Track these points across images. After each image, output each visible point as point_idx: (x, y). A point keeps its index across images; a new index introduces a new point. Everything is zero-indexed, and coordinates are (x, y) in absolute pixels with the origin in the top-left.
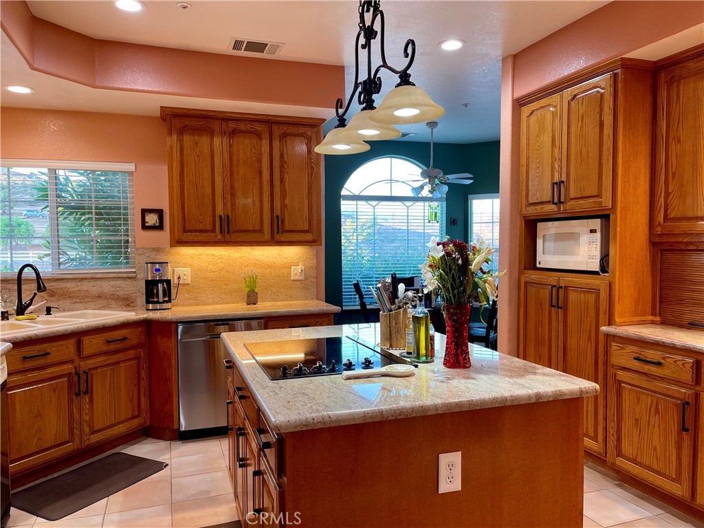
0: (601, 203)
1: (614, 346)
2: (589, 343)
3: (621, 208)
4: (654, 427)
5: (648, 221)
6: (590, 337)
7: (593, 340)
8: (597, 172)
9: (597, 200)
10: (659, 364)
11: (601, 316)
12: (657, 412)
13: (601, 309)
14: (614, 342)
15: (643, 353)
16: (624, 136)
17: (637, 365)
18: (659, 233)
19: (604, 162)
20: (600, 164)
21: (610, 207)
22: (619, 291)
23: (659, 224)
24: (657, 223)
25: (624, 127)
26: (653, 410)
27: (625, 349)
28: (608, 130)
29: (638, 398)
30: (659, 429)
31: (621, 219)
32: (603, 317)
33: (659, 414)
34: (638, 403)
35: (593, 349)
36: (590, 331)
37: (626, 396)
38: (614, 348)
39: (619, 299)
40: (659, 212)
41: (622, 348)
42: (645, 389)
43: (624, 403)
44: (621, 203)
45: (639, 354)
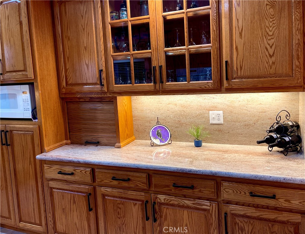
0: (27, 75)
1: (46, 167)
2: (31, 165)
3: (40, 78)
4: (74, 211)
5: (57, 86)
6: (30, 161)
7: (33, 163)
8: (22, 55)
9: (24, 73)
10: (72, 174)
11: (36, 148)
12: (74, 202)
13: (35, 144)
14: (45, 164)
15: (63, 169)
16: (36, 33)
17: (60, 176)
18: (64, 92)
19: (26, 48)
20: (23, 50)
21: (33, 78)
22: (45, 130)
23: (64, 87)
24: (63, 86)
25: (36, 27)
26: (72, 201)
27: (52, 168)
28: (25, 28)
29: (63, 196)
30: (77, 211)
31: (41, 86)
32: (37, 149)
33: (75, 203)
34: (63, 198)
35: (33, 169)
36: (30, 158)
37: (56, 196)
38: (46, 168)
39: (45, 135)
40: (63, 80)
41: (51, 167)
42: (66, 190)
43: (55, 201)
44: (40, 76)
45: (61, 169)
